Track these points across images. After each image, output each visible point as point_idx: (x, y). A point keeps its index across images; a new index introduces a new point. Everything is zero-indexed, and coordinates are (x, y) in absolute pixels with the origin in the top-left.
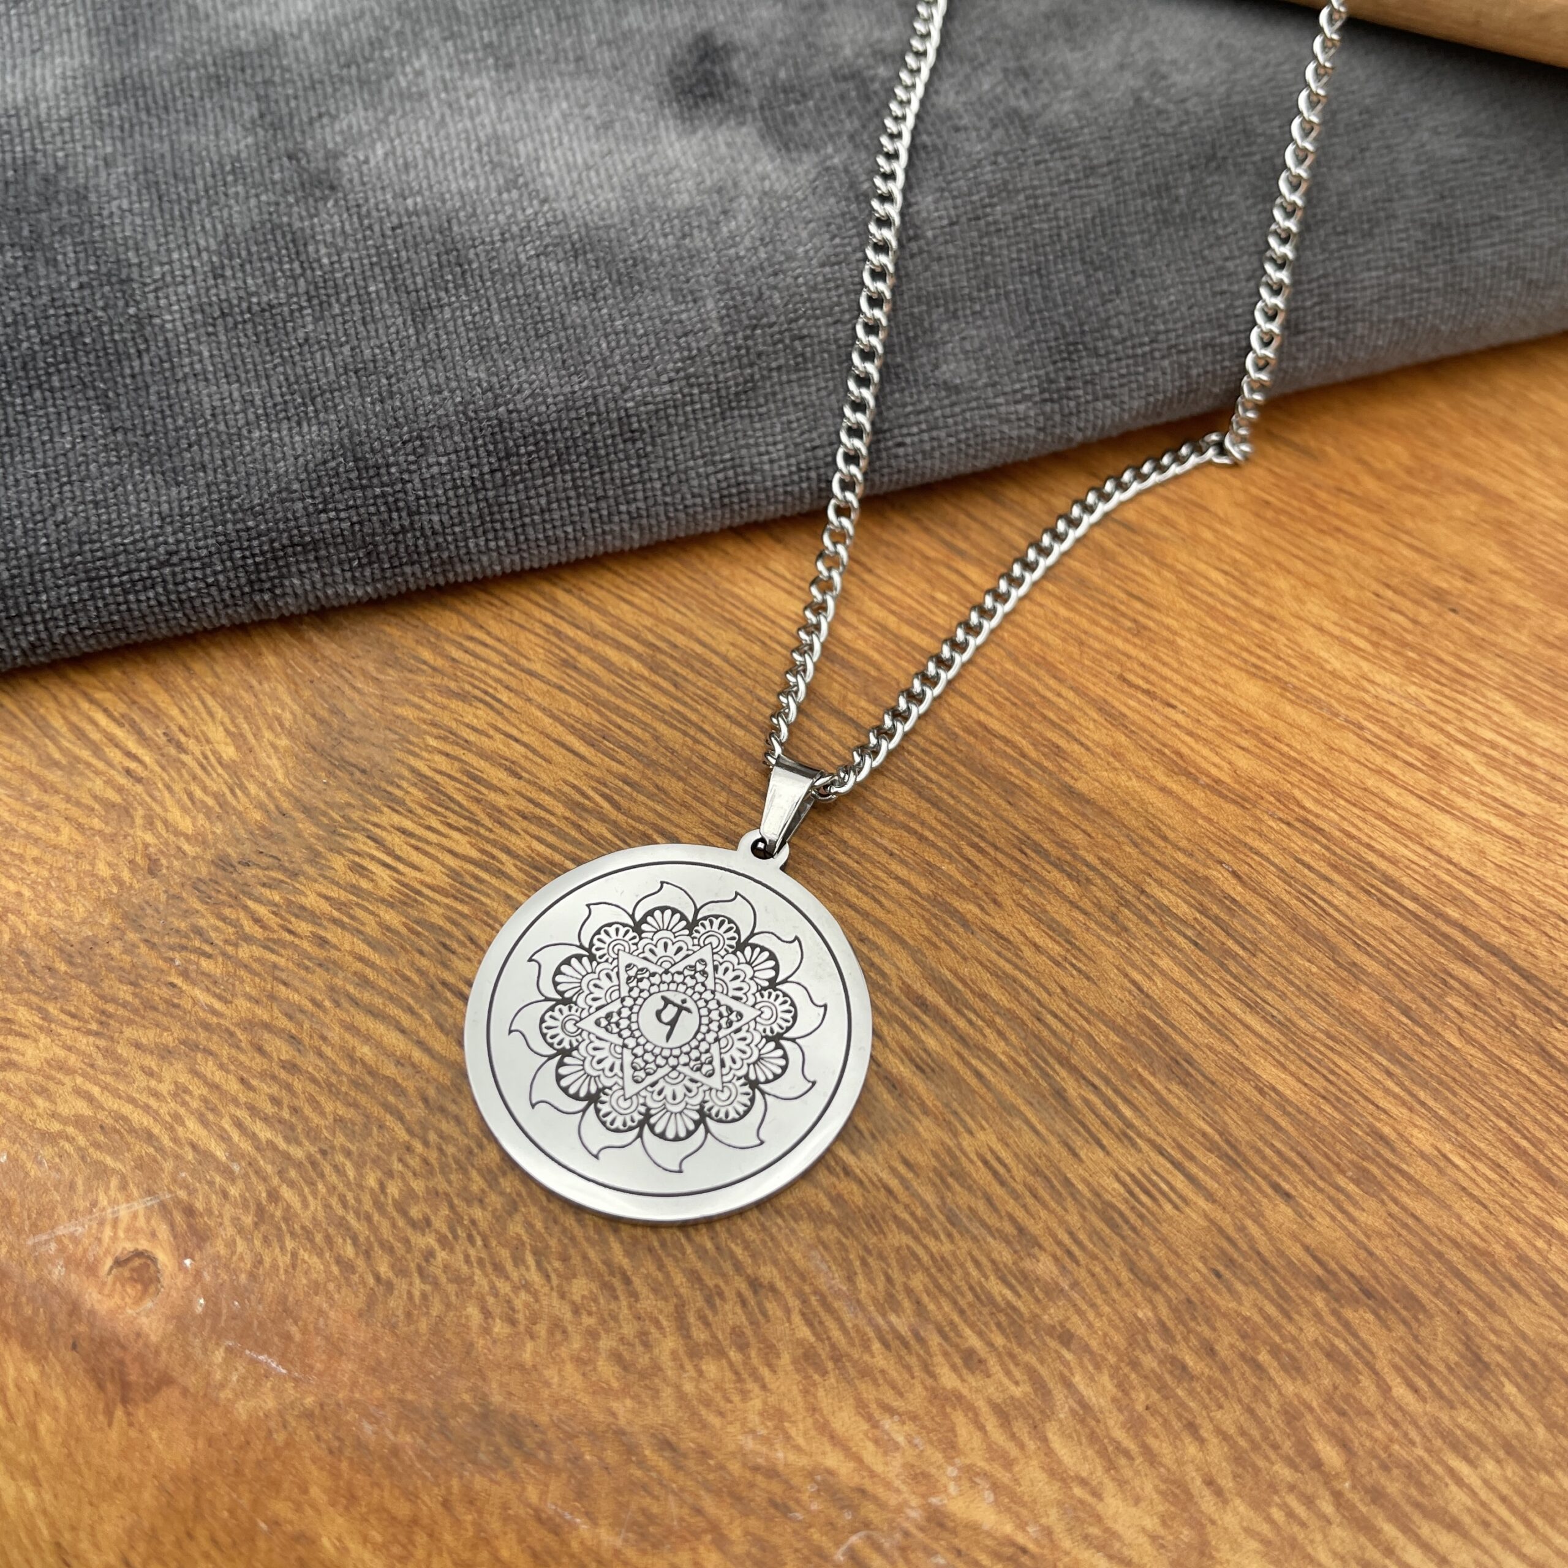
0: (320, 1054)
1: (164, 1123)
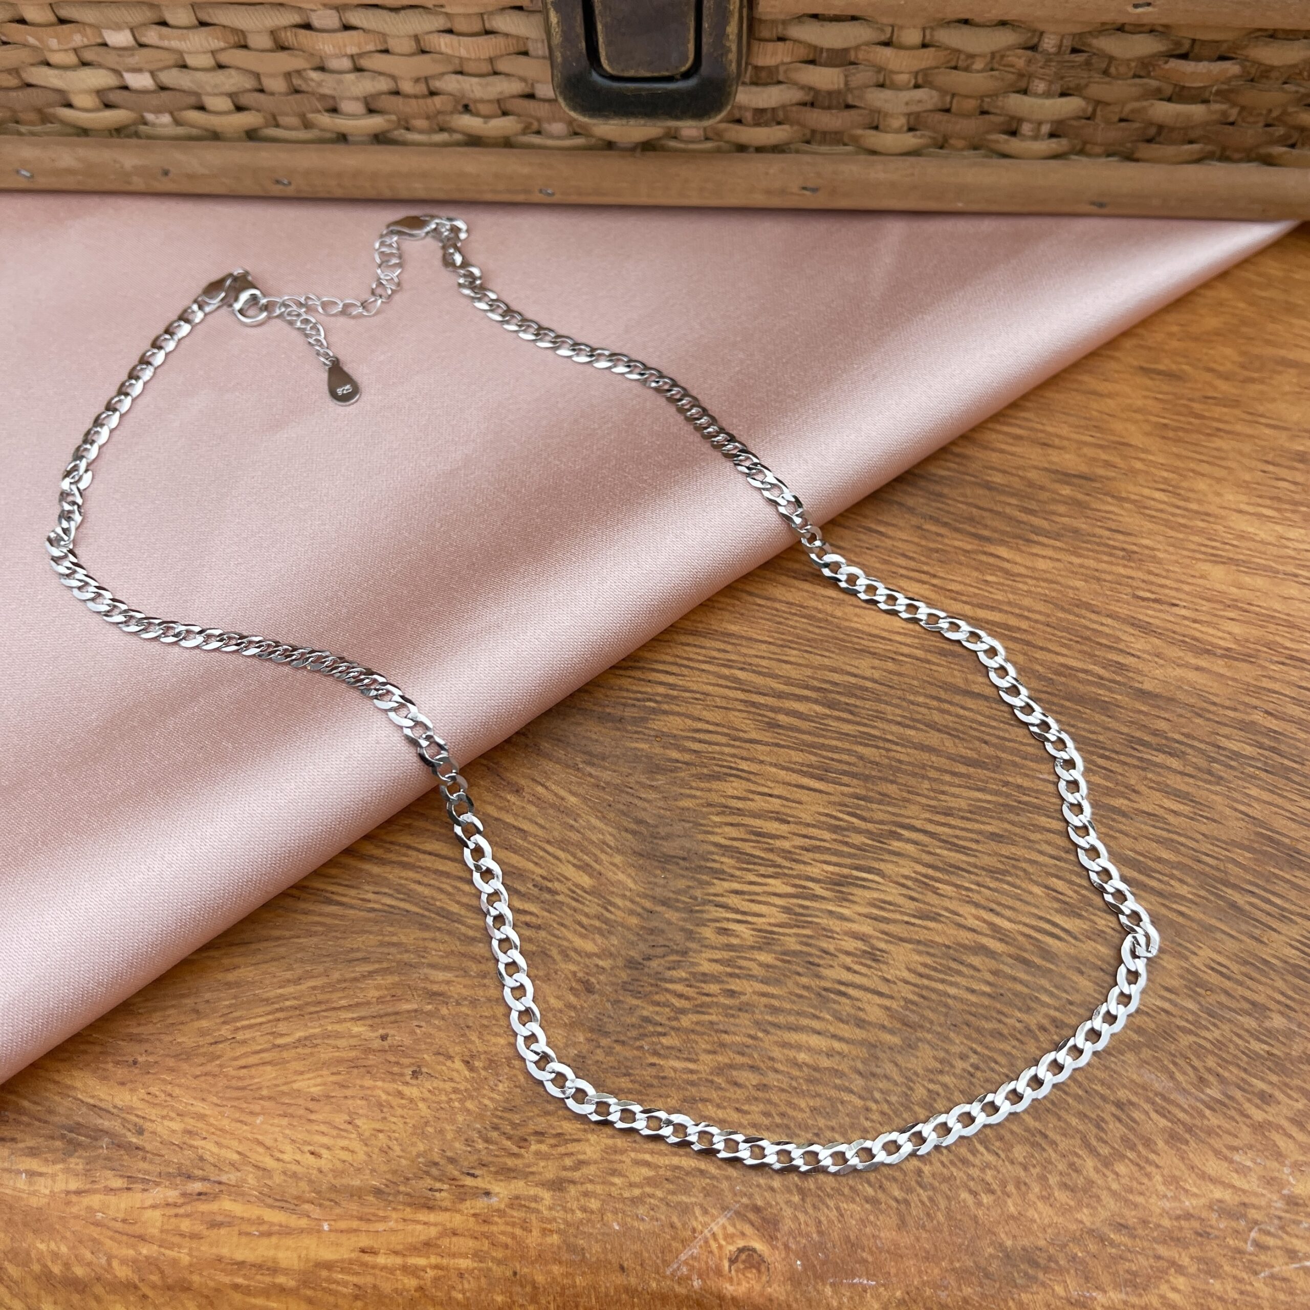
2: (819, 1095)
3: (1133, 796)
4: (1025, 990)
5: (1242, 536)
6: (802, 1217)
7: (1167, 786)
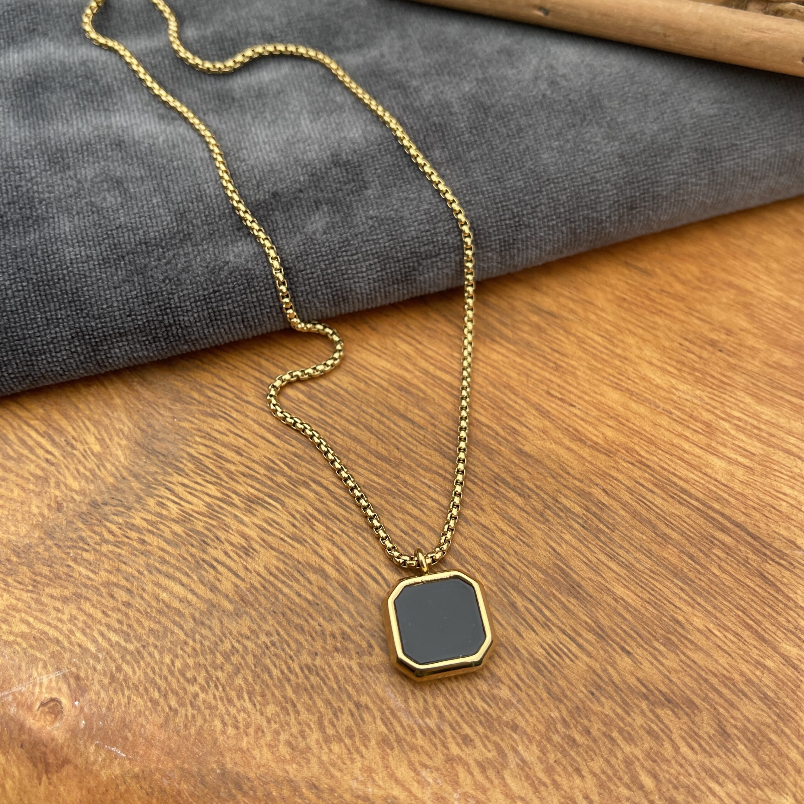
0: (142, 598)
1: (65, 635)
2: (159, 622)
3: (480, 512)
4: (335, 607)
5: (643, 378)
6: (103, 694)
7: (507, 513)
